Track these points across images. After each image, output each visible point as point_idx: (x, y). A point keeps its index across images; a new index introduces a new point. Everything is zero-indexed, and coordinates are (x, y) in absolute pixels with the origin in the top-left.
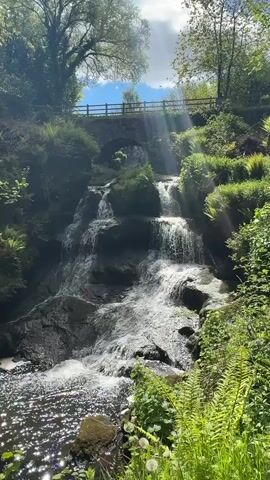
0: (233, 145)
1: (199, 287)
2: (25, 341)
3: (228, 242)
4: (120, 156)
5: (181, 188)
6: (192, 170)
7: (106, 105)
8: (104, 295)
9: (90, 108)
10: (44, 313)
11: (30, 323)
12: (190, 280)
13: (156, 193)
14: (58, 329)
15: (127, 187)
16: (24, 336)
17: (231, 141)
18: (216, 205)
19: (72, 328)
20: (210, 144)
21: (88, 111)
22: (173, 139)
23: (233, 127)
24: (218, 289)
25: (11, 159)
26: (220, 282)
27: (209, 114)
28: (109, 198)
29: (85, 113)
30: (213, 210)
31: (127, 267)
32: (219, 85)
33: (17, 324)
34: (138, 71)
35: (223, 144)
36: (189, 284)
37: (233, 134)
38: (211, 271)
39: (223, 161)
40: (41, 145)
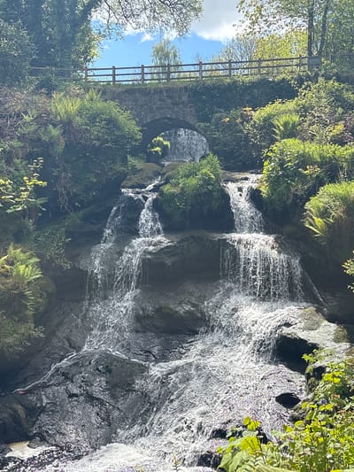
0: (340, 127)
1: (302, 335)
2: (44, 418)
3: (346, 265)
4: (159, 144)
5: (264, 190)
6: (282, 163)
7: (143, 67)
8: (155, 351)
9: (117, 72)
10: (67, 376)
11: (49, 390)
12: (288, 325)
13: (226, 197)
14: (91, 398)
15: (182, 189)
16: (43, 410)
17: (337, 121)
18: (324, 213)
19: (113, 397)
20: (306, 124)
21: (114, 75)
22: (246, 119)
23: (338, 99)
24: (332, 337)
25: (11, 146)
26: (333, 327)
27: (300, 81)
28: (156, 206)
29: (111, 79)
30: (319, 221)
31: (187, 308)
32: (310, 37)
33: (29, 391)
34: (186, 16)
35: (326, 125)
36: (286, 330)
37: (340, 110)
38: (318, 311)
39: (330, 150)
40: (55, 126)
